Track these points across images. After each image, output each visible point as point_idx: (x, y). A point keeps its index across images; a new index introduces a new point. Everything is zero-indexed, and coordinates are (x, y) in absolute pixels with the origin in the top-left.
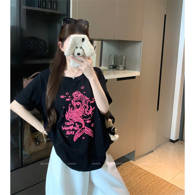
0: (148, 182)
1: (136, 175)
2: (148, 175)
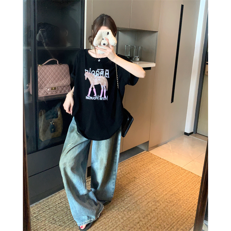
0: (166, 169)
1: (155, 163)
2: (168, 164)
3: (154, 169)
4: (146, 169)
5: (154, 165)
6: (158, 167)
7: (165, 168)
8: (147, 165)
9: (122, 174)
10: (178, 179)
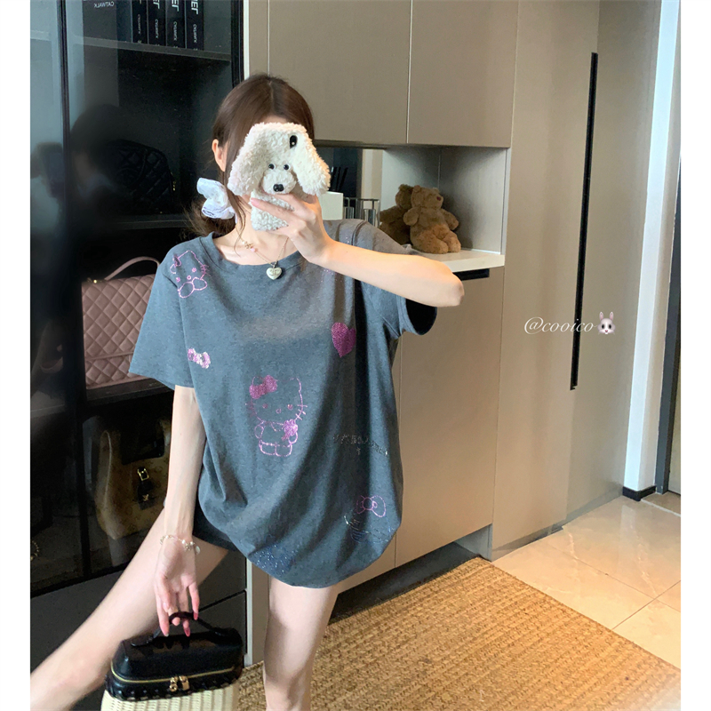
0: (542, 629)
1: (504, 604)
3: (499, 628)
4: (468, 627)
5: (498, 613)
6: (514, 619)
7: (538, 624)
8: (475, 611)
9: (384, 645)
10: (582, 668)
